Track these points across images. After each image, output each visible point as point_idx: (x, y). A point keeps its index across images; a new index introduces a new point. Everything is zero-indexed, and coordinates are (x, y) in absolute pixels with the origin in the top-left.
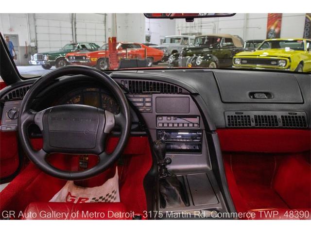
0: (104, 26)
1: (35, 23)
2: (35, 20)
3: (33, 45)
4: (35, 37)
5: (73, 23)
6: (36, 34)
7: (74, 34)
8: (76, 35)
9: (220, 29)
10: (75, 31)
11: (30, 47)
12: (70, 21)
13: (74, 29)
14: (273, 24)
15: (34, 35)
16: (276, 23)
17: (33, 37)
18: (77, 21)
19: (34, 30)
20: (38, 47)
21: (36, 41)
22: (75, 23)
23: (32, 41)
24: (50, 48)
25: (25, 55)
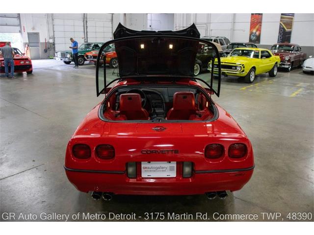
0: (111, 25)
1: (53, 23)
2: (53, 20)
3: (51, 41)
4: (53, 34)
5: (85, 22)
6: (54, 32)
7: (85, 32)
8: (87, 32)
9: (212, 30)
10: (87, 29)
11: (49, 43)
12: (82, 20)
13: (85, 27)
14: (254, 28)
15: (52, 33)
16: (257, 27)
17: (52, 34)
18: (88, 20)
19: (52, 29)
20: (56, 43)
21: (54, 38)
22: (86, 22)
23: (50, 38)
24: (65, 44)
25: (45, 50)
